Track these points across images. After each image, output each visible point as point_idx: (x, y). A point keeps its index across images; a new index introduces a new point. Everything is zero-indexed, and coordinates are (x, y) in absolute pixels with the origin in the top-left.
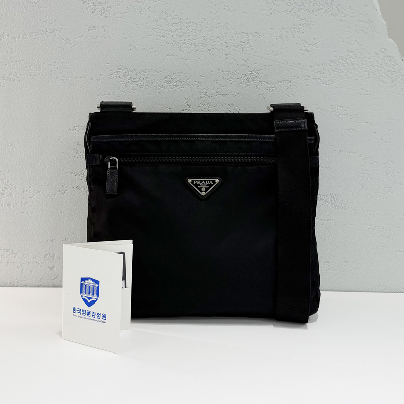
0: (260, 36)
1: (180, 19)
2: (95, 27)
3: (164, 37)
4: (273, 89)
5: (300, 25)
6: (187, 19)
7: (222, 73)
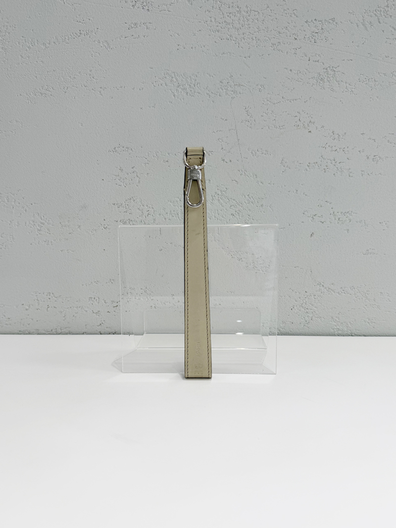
0: (336, 23)
1: (238, 7)
2: (136, 24)
3: (218, 31)
4: (353, 90)
5: (388, 6)
6: (247, 7)
7: (290, 72)
